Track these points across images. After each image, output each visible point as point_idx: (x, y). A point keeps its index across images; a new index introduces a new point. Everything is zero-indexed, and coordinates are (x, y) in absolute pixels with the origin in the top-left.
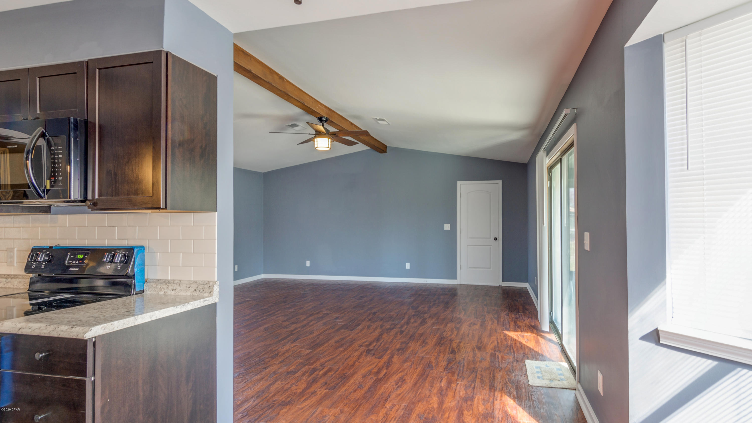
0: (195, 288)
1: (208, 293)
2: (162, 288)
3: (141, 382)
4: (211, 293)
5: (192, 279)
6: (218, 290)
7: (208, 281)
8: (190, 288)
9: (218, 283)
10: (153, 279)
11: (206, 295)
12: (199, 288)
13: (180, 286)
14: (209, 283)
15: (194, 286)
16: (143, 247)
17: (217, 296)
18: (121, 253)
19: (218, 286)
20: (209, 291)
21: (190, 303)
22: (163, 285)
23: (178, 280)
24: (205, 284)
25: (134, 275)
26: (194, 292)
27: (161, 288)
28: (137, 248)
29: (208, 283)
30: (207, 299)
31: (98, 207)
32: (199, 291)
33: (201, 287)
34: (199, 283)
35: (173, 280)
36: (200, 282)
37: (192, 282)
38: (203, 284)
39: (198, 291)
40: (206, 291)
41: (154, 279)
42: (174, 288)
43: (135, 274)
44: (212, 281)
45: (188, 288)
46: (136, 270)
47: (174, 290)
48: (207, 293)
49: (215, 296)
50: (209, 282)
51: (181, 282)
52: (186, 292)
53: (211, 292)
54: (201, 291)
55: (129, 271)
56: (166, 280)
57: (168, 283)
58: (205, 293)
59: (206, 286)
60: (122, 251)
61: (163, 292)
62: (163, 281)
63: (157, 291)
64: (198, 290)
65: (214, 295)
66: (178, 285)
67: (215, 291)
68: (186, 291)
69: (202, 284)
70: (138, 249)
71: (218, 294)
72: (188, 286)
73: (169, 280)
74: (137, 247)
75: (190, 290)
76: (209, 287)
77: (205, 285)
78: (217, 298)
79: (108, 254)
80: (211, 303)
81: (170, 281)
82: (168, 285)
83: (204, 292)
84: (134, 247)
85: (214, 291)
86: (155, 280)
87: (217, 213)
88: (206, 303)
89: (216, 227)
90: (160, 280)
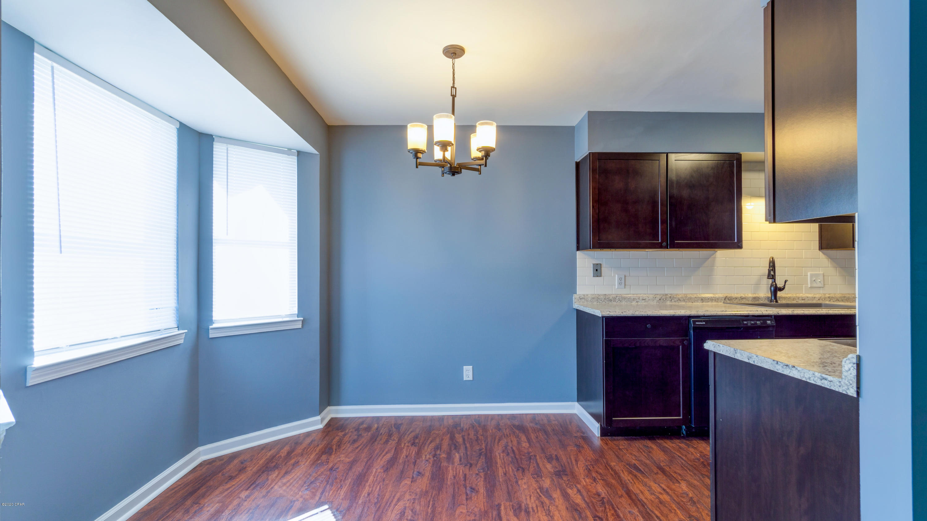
49: (847, 382)
65: (843, 377)
67: (847, 371)
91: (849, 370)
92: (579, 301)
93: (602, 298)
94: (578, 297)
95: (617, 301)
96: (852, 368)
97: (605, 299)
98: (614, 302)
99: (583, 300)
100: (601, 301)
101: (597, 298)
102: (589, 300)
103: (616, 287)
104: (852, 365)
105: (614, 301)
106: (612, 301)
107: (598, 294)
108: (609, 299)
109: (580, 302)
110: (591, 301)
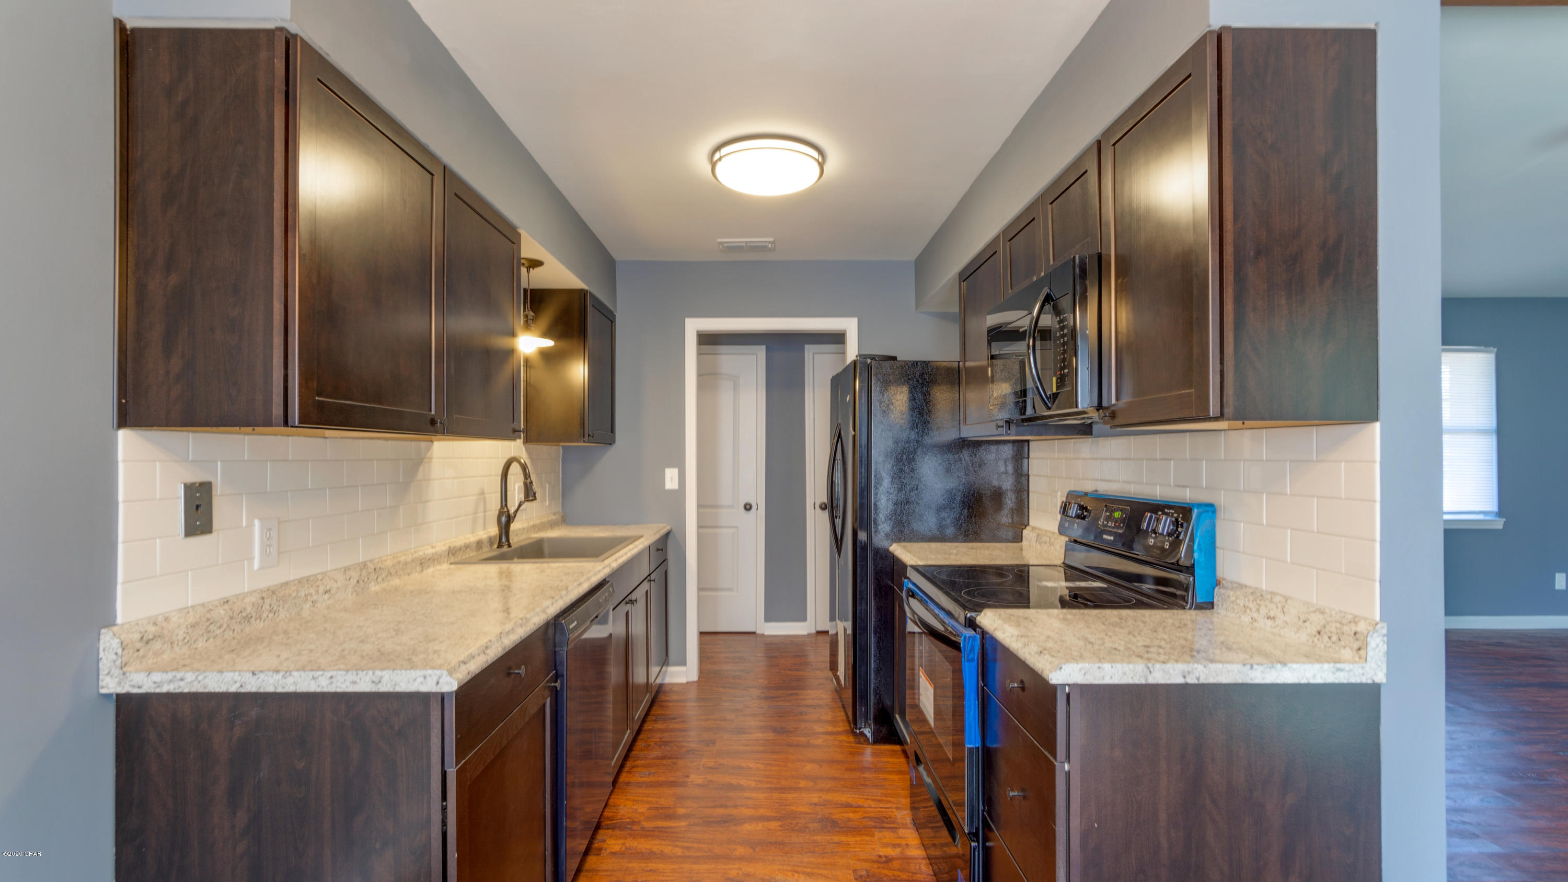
0: (1319, 628)
1: (1351, 648)
2: (1248, 607)
3: (1163, 816)
4: (1362, 652)
5: (1315, 602)
6: (1384, 648)
7: (1356, 616)
8: (1305, 624)
9: (1383, 629)
10: (1231, 582)
11: (1347, 653)
12: (1328, 628)
13: (1284, 613)
14: (1356, 623)
15: (1317, 620)
16: (1211, 505)
17: (1379, 666)
18: (1172, 516)
19: (1385, 639)
20: (1356, 646)
21: (1289, 665)
22: (1249, 601)
23: (1281, 595)
24: (1344, 621)
25: (1193, 566)
26: (1315, 636)
27: (1245, 606)
28: (1198, 509)
29: (1354, 622)
30: (1346, 666)
31: (1119, 421)
32: (1330, 638)
33: (1332, 627)
34: (1331, 616)
35: (1272, 593)
36: (1333, 613)
37: (1314, 609)
38: (1341, 623)
39: (1326, 638)
40: (1348, 643)
41: (1235, 583)
42: (1272, 614)
43: (1194, 564)
44: (1365, 619)
45: (1301, 623)
46: (1196, 555)
47: (1271, 619)
48: (1348, 649)
49: (1374, 665)
50: (1357, 619)
51: (1289, 602)
52: (1298, 632)
53: (1359, 649)
54: (1334, 638)
55: (1183, 555)
56: (1256, 588)
57: (1260, 598)
58: (1344, 647)
59: (1346, 629)
60: (1173, 511)
61: (1250, 617)
62: (1251, 591)
63: (1238, 612)
64: (1326, 633)
65: (1368, 659)
66: (1280, 608)
67: (1374, 649)
68: (1299, 629)
69: (1337, 622)
70: (1201, 510)
71: (1385, 659)
72: (1302, 618)
73: (1263, 591)
74: (1199, 505)
75: (1306, 628)
76: (1355, 633)
77: (1346, 625)
78: (1381, 671)
79: (1149, 514)
80: (1358, 681)
81: (1264, 594)
82: (1258, 602)
83: (1342, 643)
84: (1193, 505)
85: (1369, 648)
86: (1236, 585)
87: (1377, 426)
88: (1342, 678)
89: (1377, 467)
90: (1246, 586)
91: (1378, 646)
92: (141, 653)
93: (222, 619)
94: (137, 636)
95: (265, 615)
96: (1382, 643)
97: (232, 618)
98: (258, 621)
99: (157, 645)
100: (218, 632)
101: (208, 620)
102: (181, 638)
103: (256, 565)
104: (1381, 638)
105: (256, 620)
106: (253, 620)
107: (203, 605)
108: (244, 614)
109: (144, 657)
110: (188, 638)
